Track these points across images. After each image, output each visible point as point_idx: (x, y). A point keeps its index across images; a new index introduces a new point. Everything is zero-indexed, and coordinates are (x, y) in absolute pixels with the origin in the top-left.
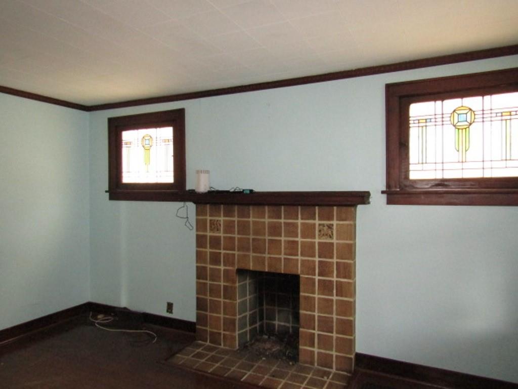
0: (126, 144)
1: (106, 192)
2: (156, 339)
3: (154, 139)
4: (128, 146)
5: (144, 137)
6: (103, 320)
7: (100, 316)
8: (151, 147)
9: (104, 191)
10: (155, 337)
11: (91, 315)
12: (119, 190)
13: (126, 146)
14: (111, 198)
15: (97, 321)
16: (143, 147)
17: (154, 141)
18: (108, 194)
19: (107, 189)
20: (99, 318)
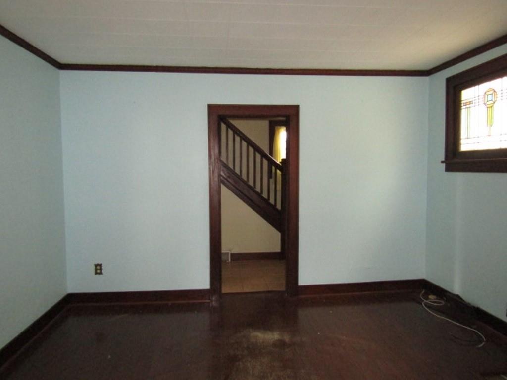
0: (466, 104)
1: (442, 162)
2: (483, 344)
3: (499, 93)
4: (468, 106)
5: (485, 93)
6: (433, 302)
7: (431, 297)
8: (494, 103)
9: (440, 161)
10: (483, 341)
11: (423, 292)
12: (456, 160)
13: (465, 107)
14: (448, 169)
15: (425, 301)
16: (485, 104)
17: (499, 96)
18: (444, 165)
19: (443, 160)
20: (430, 299)
